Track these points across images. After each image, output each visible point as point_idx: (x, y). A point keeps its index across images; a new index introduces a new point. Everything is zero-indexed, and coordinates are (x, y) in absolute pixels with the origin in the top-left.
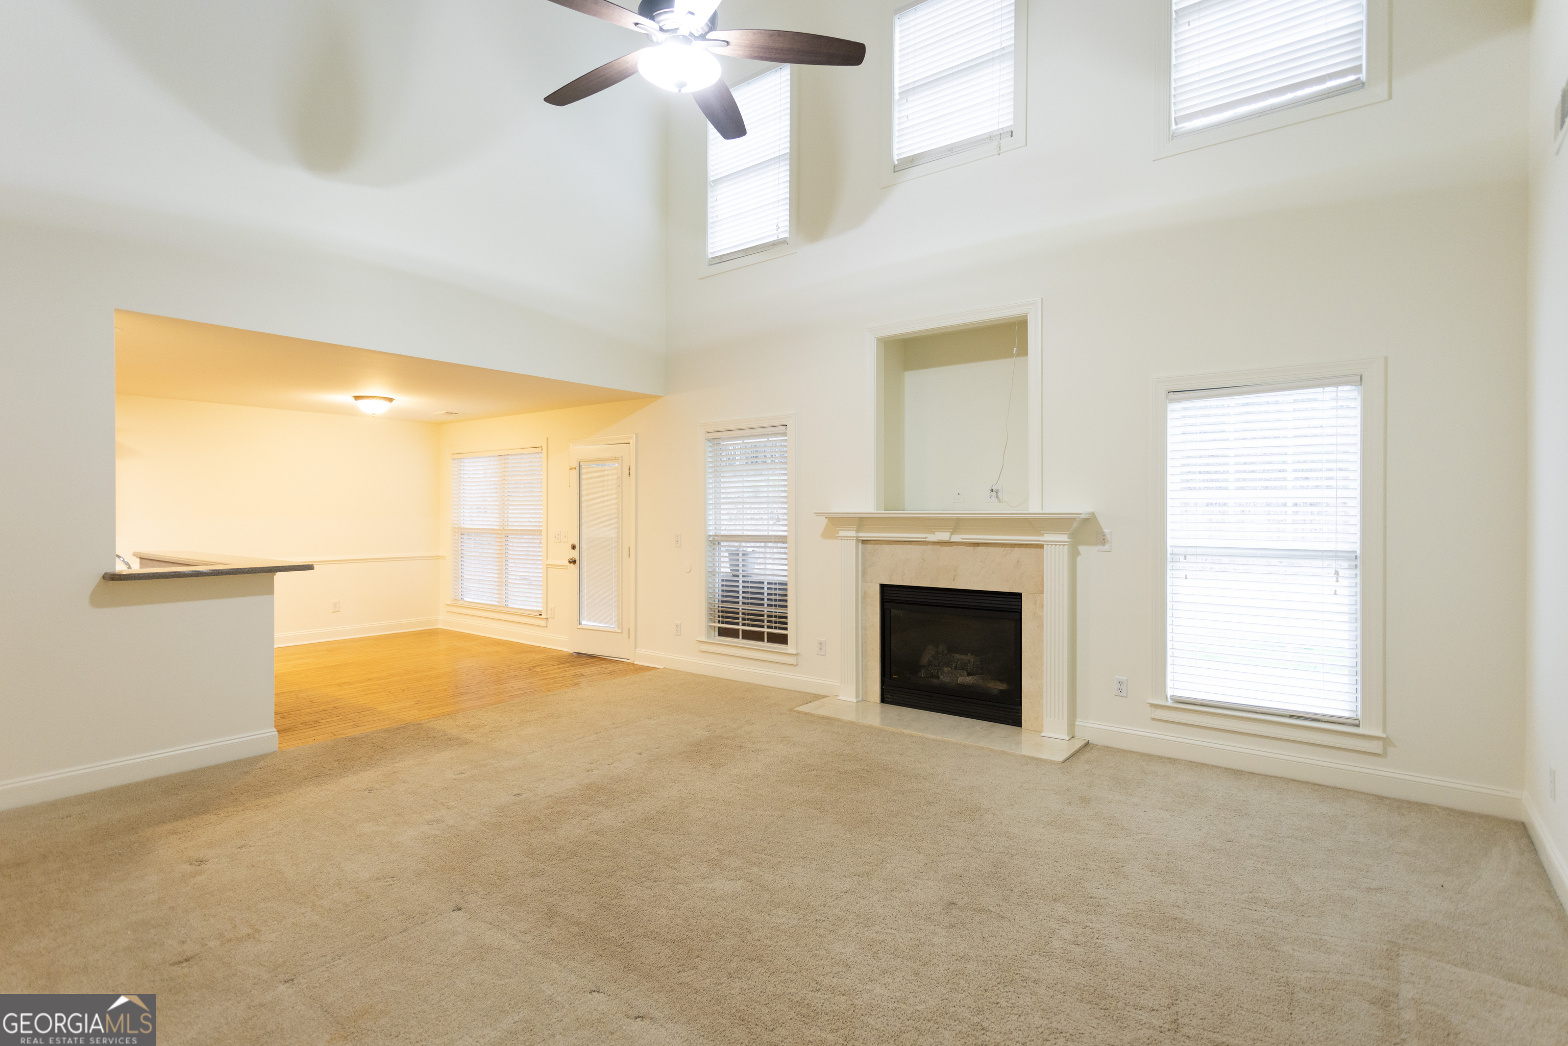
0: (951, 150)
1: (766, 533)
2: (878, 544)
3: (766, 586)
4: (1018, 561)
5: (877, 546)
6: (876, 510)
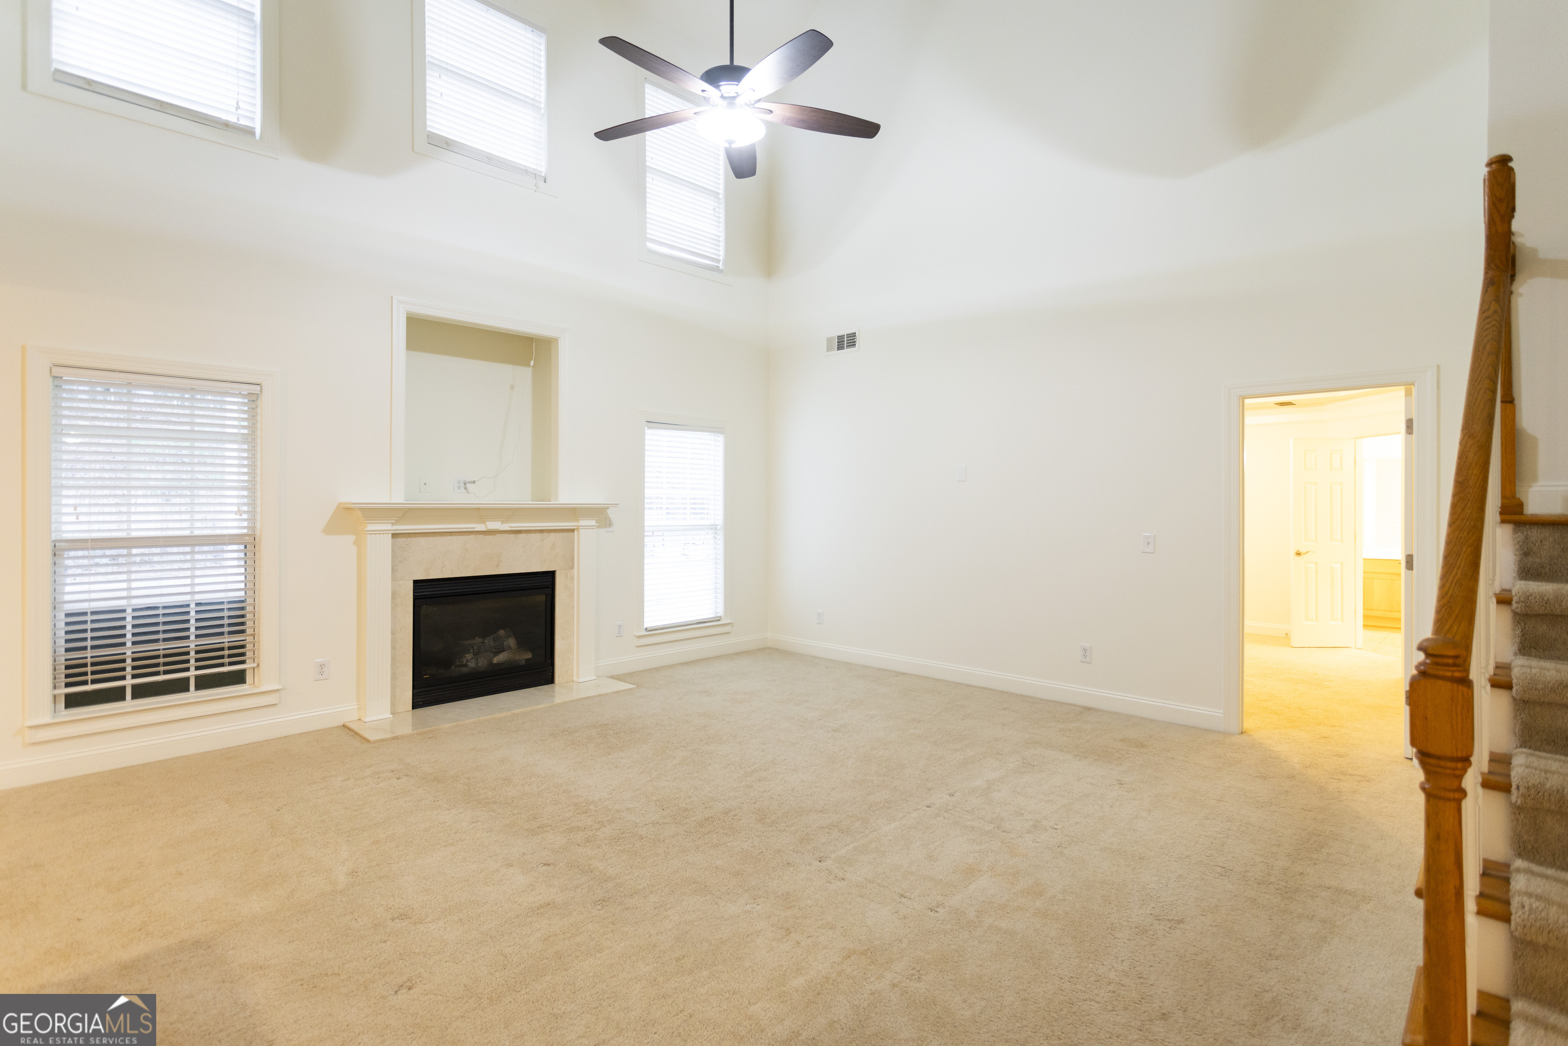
0: (490, 159)
1: (187, 533)
2: (410, 537)
3: (193, 609)
4: (554, 544)
5: (410, 539)
6: (405, 501)
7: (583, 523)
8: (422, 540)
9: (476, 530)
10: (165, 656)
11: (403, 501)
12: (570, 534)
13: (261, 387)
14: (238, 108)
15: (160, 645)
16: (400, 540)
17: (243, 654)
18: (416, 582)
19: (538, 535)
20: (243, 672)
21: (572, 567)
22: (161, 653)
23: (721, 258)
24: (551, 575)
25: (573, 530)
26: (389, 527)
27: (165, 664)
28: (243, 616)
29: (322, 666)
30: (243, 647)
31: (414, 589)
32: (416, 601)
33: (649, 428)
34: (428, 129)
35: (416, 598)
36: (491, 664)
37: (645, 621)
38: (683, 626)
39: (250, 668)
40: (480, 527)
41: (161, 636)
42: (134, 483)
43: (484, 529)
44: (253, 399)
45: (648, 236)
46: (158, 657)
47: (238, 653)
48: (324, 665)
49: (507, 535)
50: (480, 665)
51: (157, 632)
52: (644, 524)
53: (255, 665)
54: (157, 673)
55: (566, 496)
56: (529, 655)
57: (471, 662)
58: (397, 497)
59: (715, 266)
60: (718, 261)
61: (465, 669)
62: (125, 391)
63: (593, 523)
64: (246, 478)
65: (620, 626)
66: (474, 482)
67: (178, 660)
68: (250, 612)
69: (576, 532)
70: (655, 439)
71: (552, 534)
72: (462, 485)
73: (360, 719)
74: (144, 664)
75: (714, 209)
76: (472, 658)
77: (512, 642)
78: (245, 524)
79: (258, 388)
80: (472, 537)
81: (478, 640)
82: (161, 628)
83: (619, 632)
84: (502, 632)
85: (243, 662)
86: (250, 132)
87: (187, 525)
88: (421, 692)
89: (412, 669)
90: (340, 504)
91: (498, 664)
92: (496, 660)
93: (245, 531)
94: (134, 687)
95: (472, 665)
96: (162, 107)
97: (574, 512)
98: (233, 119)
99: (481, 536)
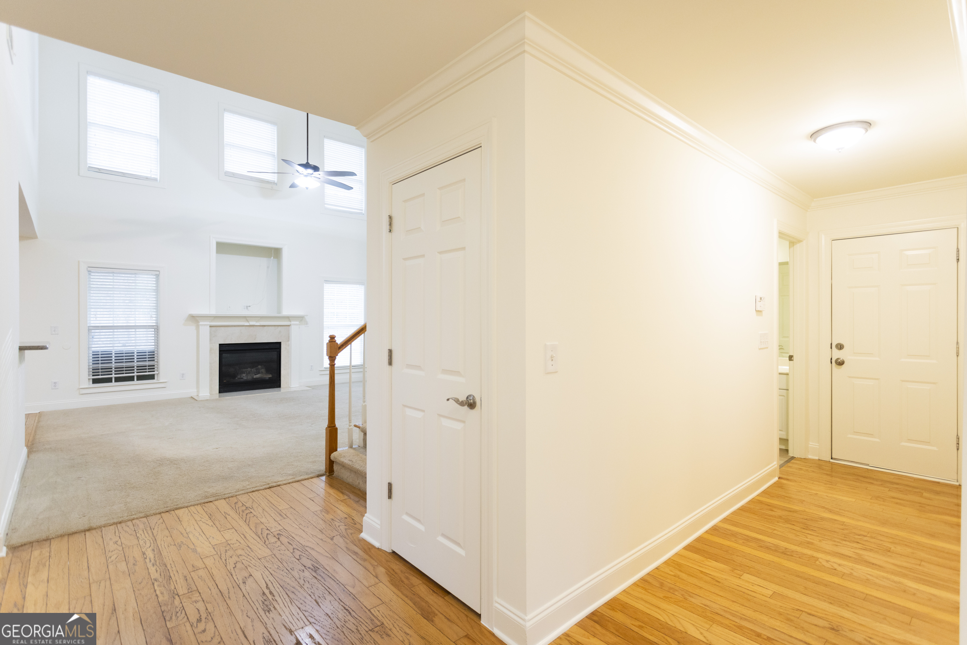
2: (217, 327)
4: (280, 331)
7: (292, 323)
8: (223, 328)
9: (245, 325)
10: (125, 368)
11: (215, 314)
12: (288, 327)
13: (159, 273)
14: (151, 171)
15: (124, 364)
16: (213, 329)
17: (154, 369)
18: (220, 345)
19: (273, 328)
20: (154, 375)
21: (289, 341)
22: (124, 366)
23: (363, 209)
24: (280, 343)
25: (289, 326)
26: (208, 323)
27: (126, 370)
28: (154, 355)
29: (183, 374)
30: (154, 366)
31: (219, 347)
32: (220, 352)
33: (326, 283)
34: (225, 170)
35: (220, 351)
36: (253, 378)
37: (324, 364)
38: (344, 367)
39: (156, 374)
40: (247, 324)
41: (124, 361)
42: (115, 307)
43: (248, 325)
44: (158, 276)
45: (325, 202)
46: (123, 368)
47: (152, 368)
48: (184, 374)
49: (259, 327)
50: (248, 378)
51: (123, 359)
52: (323, 323)
53: (158, 373)
54: (123, 374)
55: (286, 312)
56: (270, 376)
57: (245, 377)
58: (213, 312)
59: (360, 212)
60: (362, 210)
61: (242, 380)
62: (112, 275)
63: (298, 323)
64: (155, 305)
65: (312, 366)
66: (250, 306)
67: (130, 369)
68: (156, 354)
69: (290, 326)
70: (328, 288)
71: (279, 327)
72: (246, 308)
73: (198, 395)
74: (119, 370)
75: (359, 188)
76: (245, 376)
77: (263, 370)
78: (154, 322)
79: (158, 272)
80: (244, 327)
81: (249, 369)
82: (124, 358)
83: (311, 368)
84: (260, 367)
85: (154, 371)
86: (155, 180)
87: (134, 322)
88: (222, 387)
89: (218, 378)
90: (190, 314)
91: (256, 378)
92: (255, 377)
93: (155, 324)
94: (115, 378)
95: (245, 378)
96: (124, 175)
97: (288, 318)
98: (149, 175)
99: (247, 328)
